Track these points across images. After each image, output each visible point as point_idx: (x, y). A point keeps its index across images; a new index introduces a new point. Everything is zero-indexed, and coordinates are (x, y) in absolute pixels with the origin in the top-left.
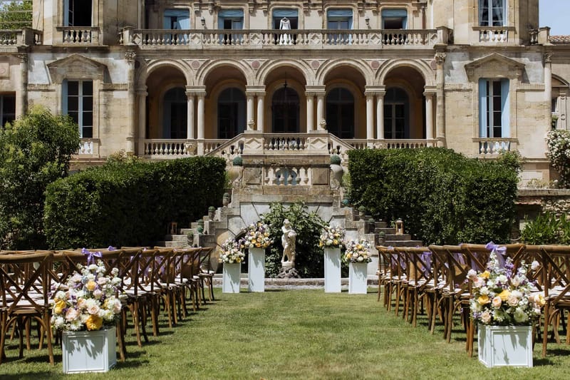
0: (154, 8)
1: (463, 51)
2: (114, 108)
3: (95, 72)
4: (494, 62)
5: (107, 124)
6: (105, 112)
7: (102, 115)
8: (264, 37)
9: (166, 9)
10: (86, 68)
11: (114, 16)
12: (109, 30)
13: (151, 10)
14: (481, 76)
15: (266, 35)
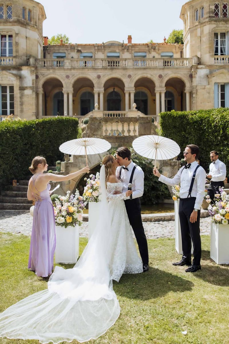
0: (48, 52)
1: (206, 69)
2: (25, 99)
3: (15, 81)
4: (222, 74)
5: (21, 108)
6: (20, 102)
7: (19, 103)
8: (103, 62)
9: (54, 52)
10: (10, 79)
11: (25, 51)
12: (22, 59)
13: (47, 53)
14: (215, 82)
15: (104, 61)
